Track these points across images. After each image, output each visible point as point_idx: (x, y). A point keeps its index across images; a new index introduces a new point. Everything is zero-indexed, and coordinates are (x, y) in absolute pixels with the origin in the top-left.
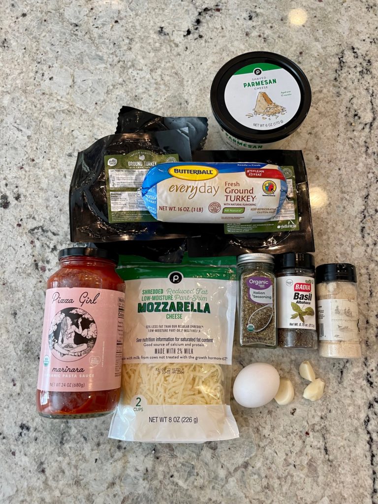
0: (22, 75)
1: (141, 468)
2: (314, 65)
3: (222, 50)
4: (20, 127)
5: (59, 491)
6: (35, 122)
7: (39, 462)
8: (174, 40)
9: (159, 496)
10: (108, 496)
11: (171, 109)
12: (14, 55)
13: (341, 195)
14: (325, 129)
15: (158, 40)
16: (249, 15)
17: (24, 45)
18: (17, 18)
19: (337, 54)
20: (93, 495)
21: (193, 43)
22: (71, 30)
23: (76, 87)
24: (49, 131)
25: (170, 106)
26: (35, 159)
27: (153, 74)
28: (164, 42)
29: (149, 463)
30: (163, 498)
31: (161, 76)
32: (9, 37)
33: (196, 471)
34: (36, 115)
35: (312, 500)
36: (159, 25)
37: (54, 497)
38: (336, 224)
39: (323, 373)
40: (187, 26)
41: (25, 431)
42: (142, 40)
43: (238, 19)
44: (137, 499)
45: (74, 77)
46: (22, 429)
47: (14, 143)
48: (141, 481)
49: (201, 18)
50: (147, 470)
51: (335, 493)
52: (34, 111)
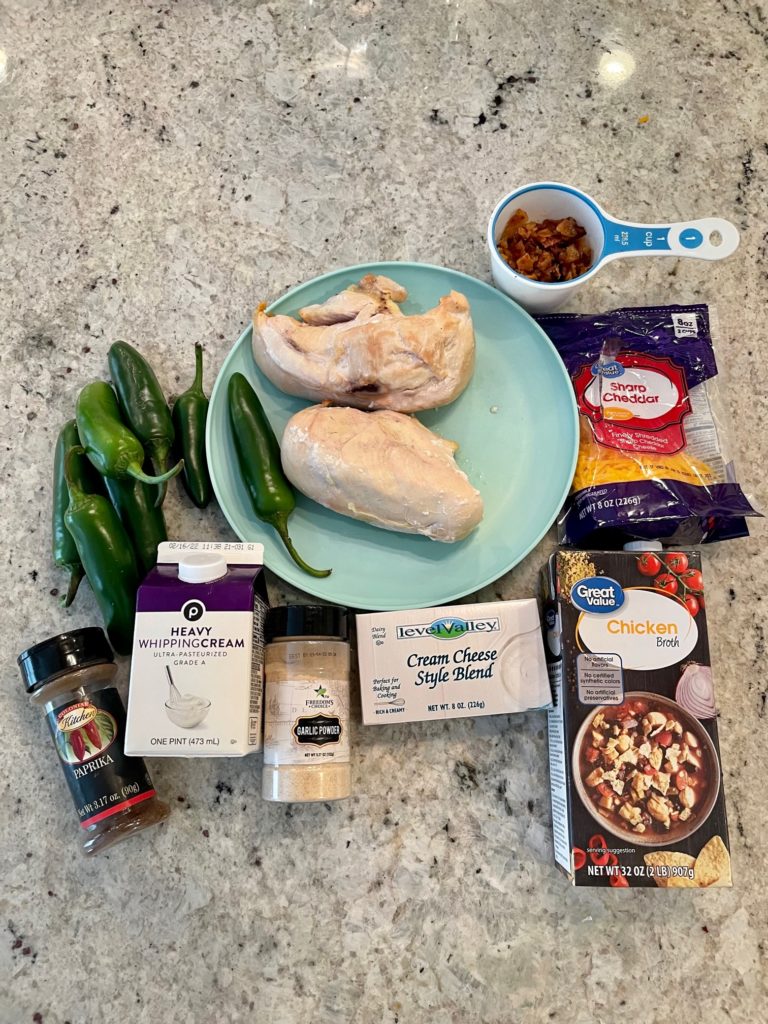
0: (197, 191)
1: (427, 858)
2: (699, 174)
3: (540, 149)
4: (198, 281)
5: (287, 896)
6: (224, 271)
7: (250, 848)
8: (457, 133)
9: (458, 905)
10: (371, 904)
11: (454, 250)
12: (181, 155)
13: (754, 398)
14: (723, 285)
15: (430, 132)
16: (585, 89)
17: (198, 139)
18: (182, 90)
19: (740, 157)
20: (345, 902)
21: (491, 138)
22: (279, 114)
23: (291, 212)
24: (248, 287)
25: (454, 246)
26: (225, 336)
27: (423, 190)
28: (440, 136)
29: (439, 847)
30: (464, 907)
31: (437, 193)
32: (170, 122)
33: (519, 862)
34: (224, 259)
35: (720, 913)
36: (431, 105)
37: (278, 907)
38: (747, 448)
39: (733, 699)
40: (478, 108)
41: (224, 795)
42: (403, 132)
43: (567, 96)
44: (421, 909)
45: (287, 195)
46: (220, 791)
47: (189, 307)
48: (426, 880)
49: (503, 95)
50: (436, 861)
51: (759, 901)
52: (221, 253)
